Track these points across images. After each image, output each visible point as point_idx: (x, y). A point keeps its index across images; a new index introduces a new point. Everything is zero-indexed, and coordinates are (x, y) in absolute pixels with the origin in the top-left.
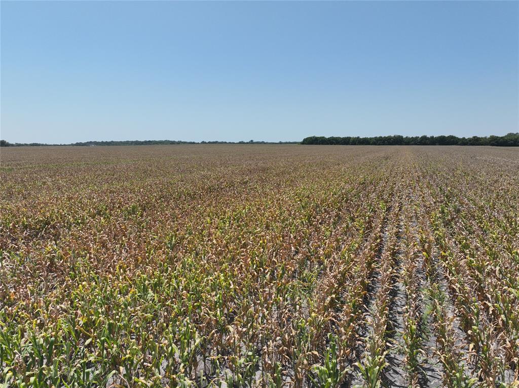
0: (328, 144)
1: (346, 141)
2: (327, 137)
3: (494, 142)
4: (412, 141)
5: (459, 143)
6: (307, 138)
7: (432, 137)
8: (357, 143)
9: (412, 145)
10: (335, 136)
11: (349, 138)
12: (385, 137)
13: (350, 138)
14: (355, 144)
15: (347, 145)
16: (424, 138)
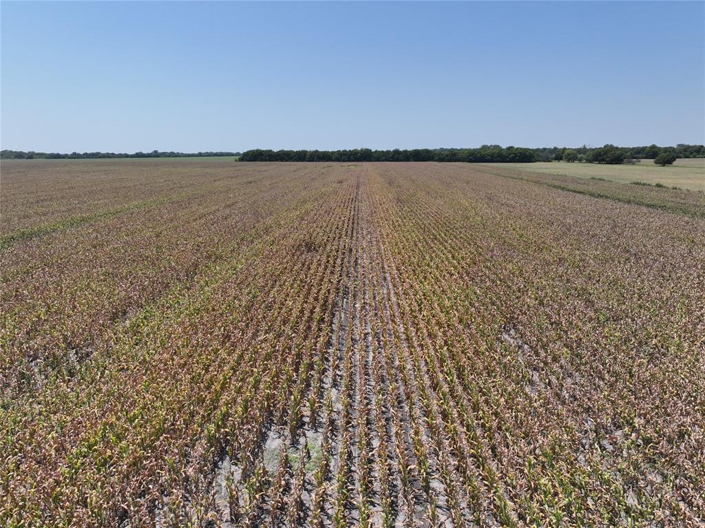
0: (278, 161)
1: (301, 156)
2: (276, 150)
3: (470, 157)
4: (384, 155)
5: (436, 158)
6: (247, 152)
7: (406, 152)
8: (315, 159)
9: (383, 161)
10: (286, 149)
11: (304, 153)
12: (350, 151)
13: (307, 151)
14: (313, 161)
15: (303, 161)
16: (397, 152)
